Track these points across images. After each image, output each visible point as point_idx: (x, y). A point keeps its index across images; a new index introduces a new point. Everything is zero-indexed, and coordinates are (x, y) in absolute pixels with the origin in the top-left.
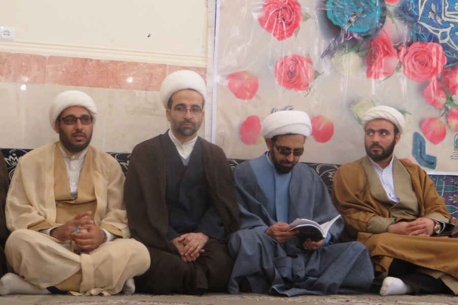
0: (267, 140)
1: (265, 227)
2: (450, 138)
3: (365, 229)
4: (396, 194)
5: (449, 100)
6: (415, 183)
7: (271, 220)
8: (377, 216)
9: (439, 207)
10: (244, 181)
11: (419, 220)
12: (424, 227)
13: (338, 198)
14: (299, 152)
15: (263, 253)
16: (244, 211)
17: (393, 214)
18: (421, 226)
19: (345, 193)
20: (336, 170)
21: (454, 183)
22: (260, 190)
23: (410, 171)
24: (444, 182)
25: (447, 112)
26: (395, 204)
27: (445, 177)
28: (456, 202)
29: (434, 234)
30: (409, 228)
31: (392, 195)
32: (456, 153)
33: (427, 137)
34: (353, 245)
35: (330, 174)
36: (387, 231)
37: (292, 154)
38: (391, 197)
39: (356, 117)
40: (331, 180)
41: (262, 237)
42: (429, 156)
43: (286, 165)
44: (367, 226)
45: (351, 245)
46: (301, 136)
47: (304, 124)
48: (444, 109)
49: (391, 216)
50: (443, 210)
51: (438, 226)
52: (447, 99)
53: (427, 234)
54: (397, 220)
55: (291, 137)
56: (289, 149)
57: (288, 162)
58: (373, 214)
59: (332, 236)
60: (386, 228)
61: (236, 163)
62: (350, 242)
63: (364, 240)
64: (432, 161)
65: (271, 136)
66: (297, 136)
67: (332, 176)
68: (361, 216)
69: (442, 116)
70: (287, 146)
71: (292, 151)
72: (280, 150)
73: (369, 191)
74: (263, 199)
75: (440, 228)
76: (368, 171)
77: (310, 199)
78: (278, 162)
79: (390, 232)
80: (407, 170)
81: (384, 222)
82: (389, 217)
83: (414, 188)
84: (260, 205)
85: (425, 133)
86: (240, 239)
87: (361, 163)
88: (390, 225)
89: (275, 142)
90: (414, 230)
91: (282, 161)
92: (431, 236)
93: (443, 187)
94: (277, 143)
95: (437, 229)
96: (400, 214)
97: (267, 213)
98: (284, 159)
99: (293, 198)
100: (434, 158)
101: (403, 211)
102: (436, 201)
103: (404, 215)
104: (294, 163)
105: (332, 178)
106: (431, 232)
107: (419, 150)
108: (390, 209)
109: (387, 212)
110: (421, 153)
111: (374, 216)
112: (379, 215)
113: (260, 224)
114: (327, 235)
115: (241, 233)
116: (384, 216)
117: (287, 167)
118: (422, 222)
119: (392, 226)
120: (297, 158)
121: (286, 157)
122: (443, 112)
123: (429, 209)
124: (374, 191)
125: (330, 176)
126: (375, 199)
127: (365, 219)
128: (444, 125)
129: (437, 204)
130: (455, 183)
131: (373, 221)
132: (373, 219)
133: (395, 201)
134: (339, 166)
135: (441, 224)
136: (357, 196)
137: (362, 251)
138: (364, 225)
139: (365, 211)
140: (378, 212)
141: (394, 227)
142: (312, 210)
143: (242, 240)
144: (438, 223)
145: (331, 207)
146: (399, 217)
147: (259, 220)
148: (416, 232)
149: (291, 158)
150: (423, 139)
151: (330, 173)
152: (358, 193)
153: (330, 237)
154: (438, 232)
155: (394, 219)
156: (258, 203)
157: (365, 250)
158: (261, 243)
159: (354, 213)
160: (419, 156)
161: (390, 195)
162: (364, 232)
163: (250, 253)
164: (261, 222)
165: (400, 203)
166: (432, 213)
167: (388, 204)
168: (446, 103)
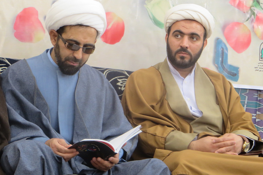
0: (51, 33)
1: (46, 138)
2: (255, 46)
3: (163, 146)
4: (197, 107)
5: (256, 2)
6: (219, 95)
7: (53, 131)
8: (177, 131)
9: (247, 123)
10: (20, 83)
11: (226, 136)
12: (232, 144)
13: (131, 109)
14: (89, 49)
15: (46, 169)
16: (21, 119)
17: (194, 129)
18: (229, 142)
19: (140, 103)
20: (127, 77)
21: (257, 98)
22: (39, 95)
23: (213, 80)
24: (247, 97)
25: (253, 16)
26: (197, 119)
27: (248, 92)
28: (259, 120)
29: (243, 153)
30: (215, 145)
31: (193, 108)
32: (261, 65)
33: (230, 44)
34: (152, 162)
35: (119, 82)
36: (189, 148)
37: (81, 50)
38: (193, 110)
39: (151, 16)
40: (120, 88)
41: (44, 149)
42: (231, 66)
43: (72, 64)
44: (165, 142)
45: (150, 162)
46: (93, 30)
47: (98, 15)
48: (250, 12)
49: (193, 132)
50: (250, 127)
51: (247, 144)
52: (254, 2)
53: (235, 152)
54: (200, 136)
55: (81, 29)
56: (78, 43)
57: (75, 60)
58: (172, 129)
59: (125, 153)
60: (187, 144)
61: (9, 63)
62: (148, 159)
63: (163, 157)
64: (235, 72)
65: (57, 27)
66: (88, 29)
67: (122, 84)
68: (158, 130)
69: (247, 20)
70: (75, 39)
71: (82, 46)
72: (67, 44)
73: (166, 102)
74: (44, 106)
75: (249, 146)
76: (166, 79)
77: (99, 107)
78: (63, 60)
79: (192, 149)
80: (211, 80)
81: (186, 138)
82: (191, 132)
83: (218, 101)
84: (40, 113)
85: (228, 39)
86: (19, 150)
87: (158, 70)
88: (193, 141)
89: (61, 35)
90: (220, 147)
91: (67, 59)
92: (239, 154)
93: (246, 103)
94: (64, 36)
95: (246, 148)
96: (202, 129)
97: (49, 123)
98: (71, 56)
99: (79, 106)
100: (237, 69)
101: (206, 127)
102: (243, 117)
103: (207, 131)
104: (81, 63)
105: (121, 87)
106: (239, 150)
107: (220, 59)
108: (191, 123)
109: (188, 127)
110: (222, 62)
111: (173, 131)
112: (179, 130)
113: (40, 135)
114: (120, 151)
115: (19, 144)
116: (184, 131)
117: (73, 66)
118: (230, 138)
119: (194, 142)
120: (86, 56)
121: (73, 53)
122: (248, 16)
123: (235, 125)
124: (173, 103)
125: (119, 84)
126: (174, 112)
127: (163, 134)
128: (250, 31)
129: (245, 120)
130: (259, 99)
131: (173, 136)
132: (172, 133)
133: (197, 114)
134: (130, 73)
135: (251, 141)
136: (153, 107)
137: (162, 169)
138: (162, 141)
139: (163, 125)
140: (178, 126)
141: (196, 143)
142: (101, 122)
143: (21, 152)
144: (247, 140)
145: (123, 119)
146: (202, 133)
147: (39, 130)
148: (223, 149)
149: (79, 54)
150: (225, 45)
151: (119, 80)
152: (154, 104)
153: (122, 153)
154: (247, 151)
155: (197, 134)
156: (38, 110)
157: (166, 168)
158: (44, 157)
159: (149, 127)
160: (220, 65)
161: (191, 109)
162: (162, 149)
163: (30, 168)
164: (41, 132)
165: (202, 117)
166: (239, 129)
167: (189, 119)
168: (253, 6)
